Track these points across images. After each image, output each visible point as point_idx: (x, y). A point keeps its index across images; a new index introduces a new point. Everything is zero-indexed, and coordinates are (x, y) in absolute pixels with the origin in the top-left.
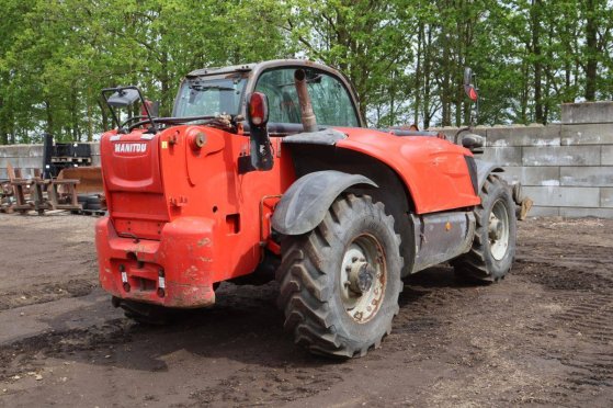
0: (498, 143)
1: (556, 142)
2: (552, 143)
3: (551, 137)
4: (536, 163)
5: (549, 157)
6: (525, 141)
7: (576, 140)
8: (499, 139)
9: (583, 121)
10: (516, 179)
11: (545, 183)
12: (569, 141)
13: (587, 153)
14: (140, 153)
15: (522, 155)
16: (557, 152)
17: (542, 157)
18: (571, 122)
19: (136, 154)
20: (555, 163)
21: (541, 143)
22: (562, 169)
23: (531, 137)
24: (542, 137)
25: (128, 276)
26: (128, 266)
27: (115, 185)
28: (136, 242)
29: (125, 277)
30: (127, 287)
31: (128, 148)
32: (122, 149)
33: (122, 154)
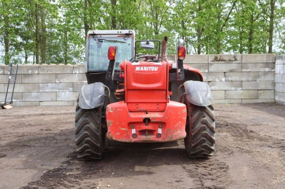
14: (154, 71)
19: (151, 71)
25: (136, 131)
26: (137, 126)
27: (135, 87)
28: (147, 113)
29: (134, 131)
30: (134, 136)
31: (146, 69)
32: (142, 69)
33: (141, 71)
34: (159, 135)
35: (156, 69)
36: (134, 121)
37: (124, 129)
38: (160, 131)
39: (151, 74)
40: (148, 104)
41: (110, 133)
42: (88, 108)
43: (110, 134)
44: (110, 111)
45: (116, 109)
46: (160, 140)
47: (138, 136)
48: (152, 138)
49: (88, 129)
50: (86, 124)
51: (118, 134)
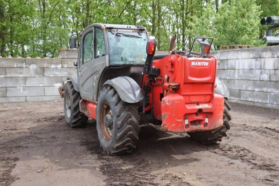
0: (32, 66)
1: (59, 66)
2: (58, 67)
3: (58, 64)
4: (51, 76)
5: (57, 73)
6: (45, 65)
7: (68, 66)
8: (32, 64)
9: (71, 57)
10: (41, 83)
11: (55, 85)
12: (66, 66)
13: (73, 71)
14: (206, 66)
15: (44, 72)
16: (61, 71)
17: (53, 73)
18: (66, 57)
19: (203, 66)
20: (60, 75)
21: (53, 66)
22: (63, 78)
23: (48, 63)
24: (53, 64)
25: (189, 121)
26: (190, 117)
27: (191, 80)
28: (198, 105)
29: (187, 122)
30: (187, 126)
31: (199, 64)
32: (196, 64)
33: (196, 66)
34: (206, 124)
35: (206, 64)
36: (189, 112)
37: (180, 120)
38: (207, 120)
39: (203, 69)
40: (201, 96)
41: (165, 124)
42: (133, 102)
43: (165, 126)
44: (167, 104)
45: (173, 101)
46: (207, 128)
47: (190, 126)
48: (200, 127)
49: (131, 123)
50: (129, 117)
51: (173, 125)
